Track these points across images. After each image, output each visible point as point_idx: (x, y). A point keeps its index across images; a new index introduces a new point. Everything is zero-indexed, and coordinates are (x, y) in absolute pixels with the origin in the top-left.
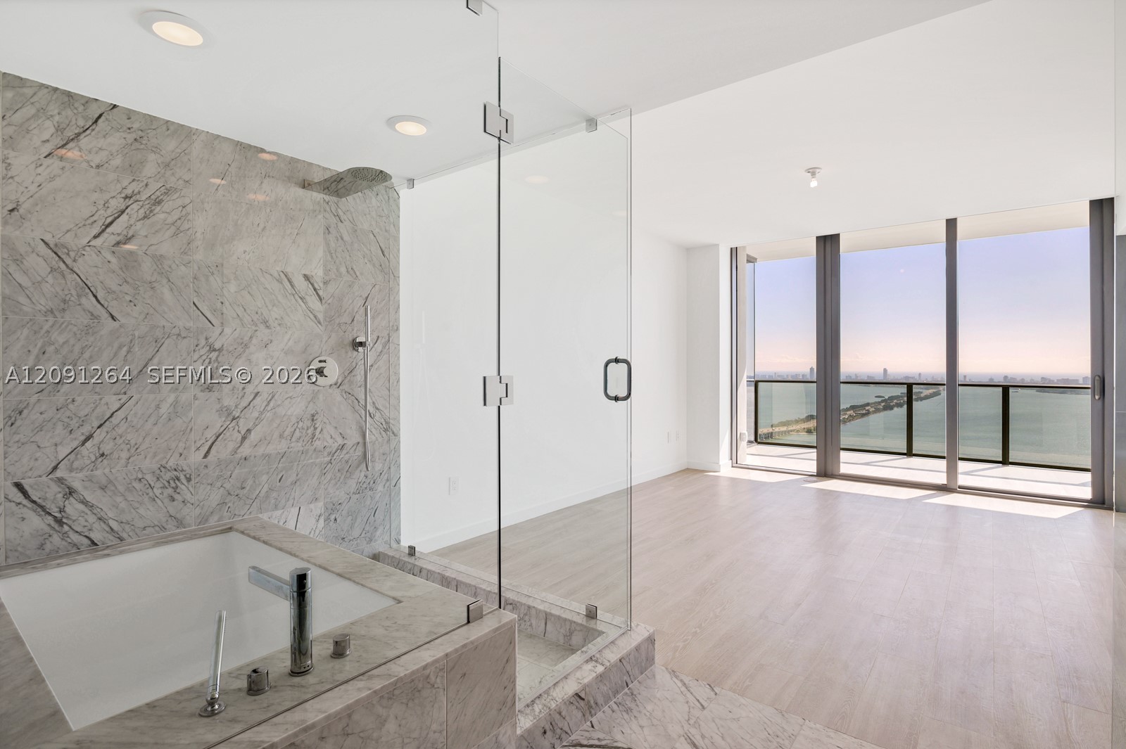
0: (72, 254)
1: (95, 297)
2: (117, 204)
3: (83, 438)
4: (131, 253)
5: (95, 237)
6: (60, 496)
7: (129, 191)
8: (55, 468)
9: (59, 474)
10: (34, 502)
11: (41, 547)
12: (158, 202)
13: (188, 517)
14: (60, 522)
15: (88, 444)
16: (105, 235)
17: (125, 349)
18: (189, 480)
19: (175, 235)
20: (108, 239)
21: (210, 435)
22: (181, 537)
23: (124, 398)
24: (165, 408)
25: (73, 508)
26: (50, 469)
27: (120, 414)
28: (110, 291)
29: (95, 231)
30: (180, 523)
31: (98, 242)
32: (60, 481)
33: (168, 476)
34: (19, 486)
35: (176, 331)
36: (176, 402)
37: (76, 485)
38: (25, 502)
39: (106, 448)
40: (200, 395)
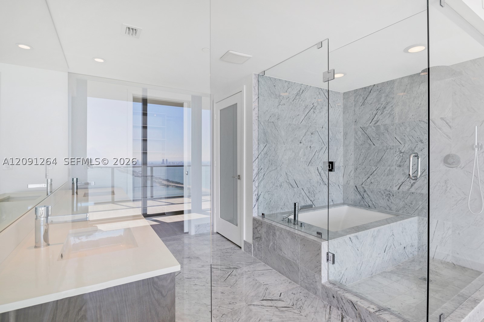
0: (366, 129)
1: (370, 139)
2: (375, 112)
3: (367, 177)
4: (378, 125)
5: (370, 123)
6: (363, 191)
7: (377, 108)
8: (362, 184)
9: (363, 186)
10: (358, 191)
11: (360, 203)
12: (385, 108)
13: (393, 208)
14: (363, 198)
15: (368, 179)
16: (372, 122)
17: (377, 153)
18: (393, 196)
19: (390, 116)
20: (373, 123)
21: (400, 182)
22: (385, 212)
23: (376, 167)
24: (386, 171)
25: (365, 195)
26: (361, 184)
27: (375, 172)
28: (373, 137)
29: (370, 122)
30: (390, 209)
31: (371, 125)
32: (363, 187)
33: (387, 193)
34: (356, 186)
35: (390, 147)
36: (390, 170)
37: (366, 189)
38: (357, 191)
39: (372, 181)
40: (397, 168)
